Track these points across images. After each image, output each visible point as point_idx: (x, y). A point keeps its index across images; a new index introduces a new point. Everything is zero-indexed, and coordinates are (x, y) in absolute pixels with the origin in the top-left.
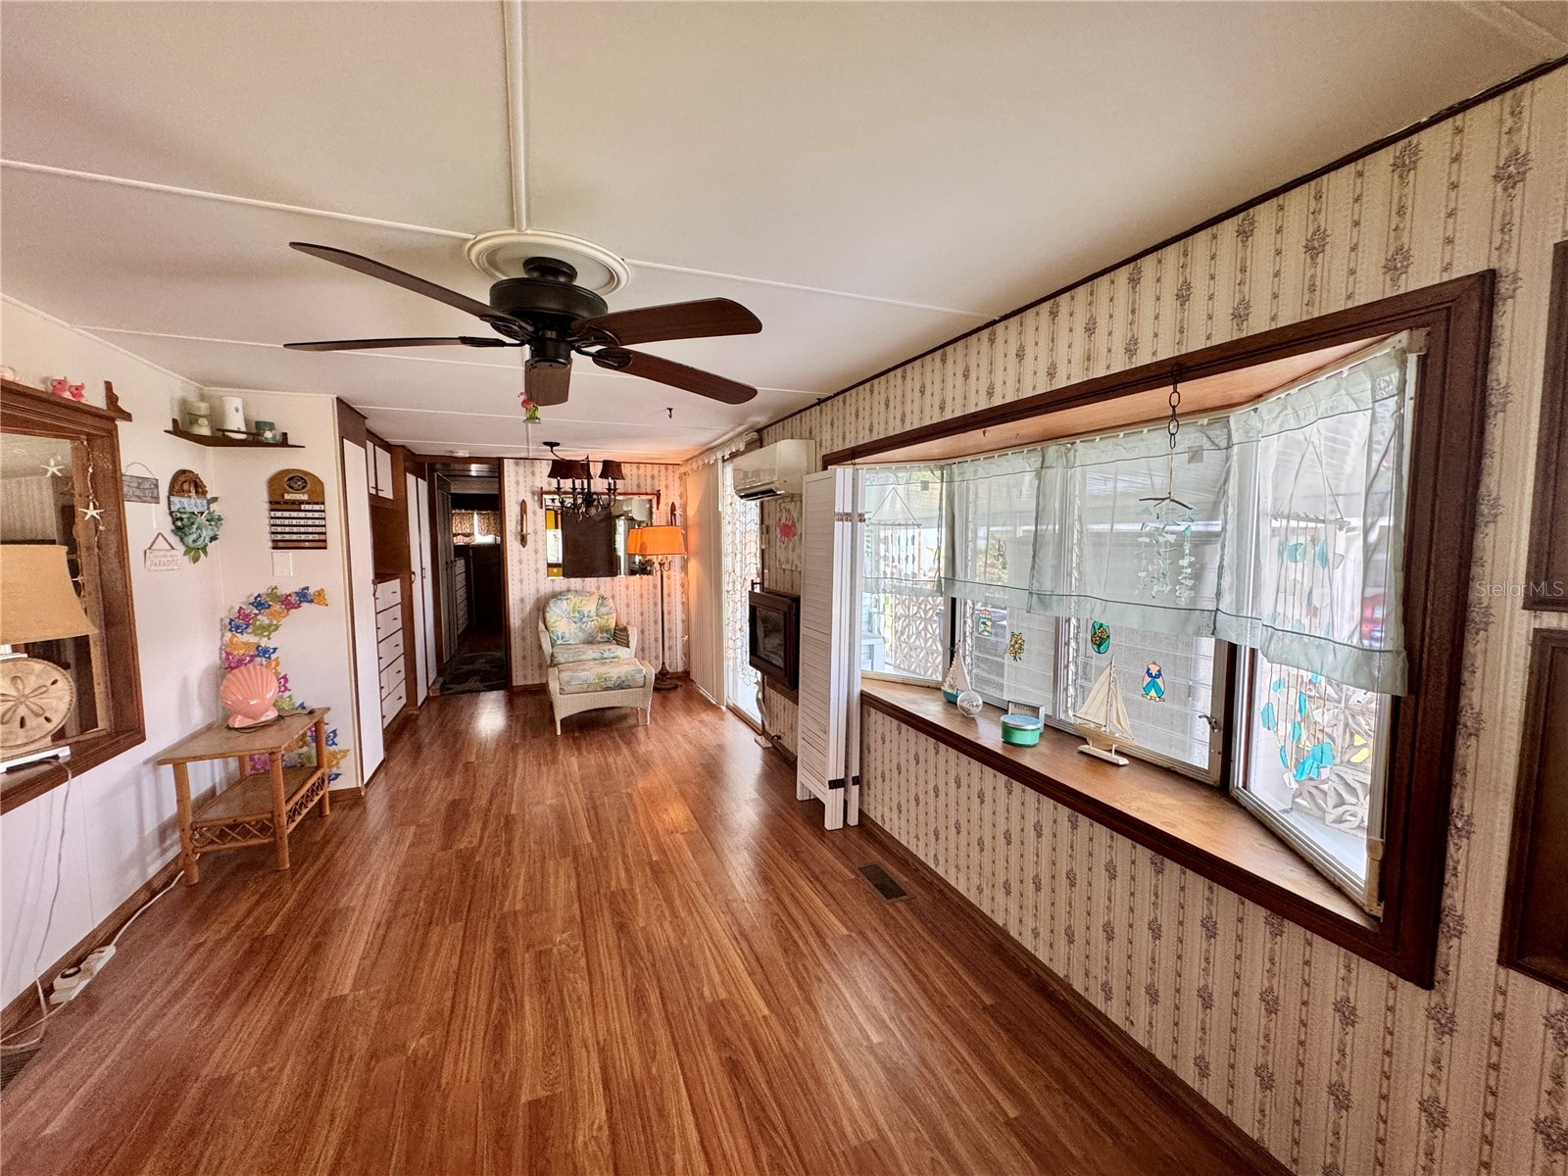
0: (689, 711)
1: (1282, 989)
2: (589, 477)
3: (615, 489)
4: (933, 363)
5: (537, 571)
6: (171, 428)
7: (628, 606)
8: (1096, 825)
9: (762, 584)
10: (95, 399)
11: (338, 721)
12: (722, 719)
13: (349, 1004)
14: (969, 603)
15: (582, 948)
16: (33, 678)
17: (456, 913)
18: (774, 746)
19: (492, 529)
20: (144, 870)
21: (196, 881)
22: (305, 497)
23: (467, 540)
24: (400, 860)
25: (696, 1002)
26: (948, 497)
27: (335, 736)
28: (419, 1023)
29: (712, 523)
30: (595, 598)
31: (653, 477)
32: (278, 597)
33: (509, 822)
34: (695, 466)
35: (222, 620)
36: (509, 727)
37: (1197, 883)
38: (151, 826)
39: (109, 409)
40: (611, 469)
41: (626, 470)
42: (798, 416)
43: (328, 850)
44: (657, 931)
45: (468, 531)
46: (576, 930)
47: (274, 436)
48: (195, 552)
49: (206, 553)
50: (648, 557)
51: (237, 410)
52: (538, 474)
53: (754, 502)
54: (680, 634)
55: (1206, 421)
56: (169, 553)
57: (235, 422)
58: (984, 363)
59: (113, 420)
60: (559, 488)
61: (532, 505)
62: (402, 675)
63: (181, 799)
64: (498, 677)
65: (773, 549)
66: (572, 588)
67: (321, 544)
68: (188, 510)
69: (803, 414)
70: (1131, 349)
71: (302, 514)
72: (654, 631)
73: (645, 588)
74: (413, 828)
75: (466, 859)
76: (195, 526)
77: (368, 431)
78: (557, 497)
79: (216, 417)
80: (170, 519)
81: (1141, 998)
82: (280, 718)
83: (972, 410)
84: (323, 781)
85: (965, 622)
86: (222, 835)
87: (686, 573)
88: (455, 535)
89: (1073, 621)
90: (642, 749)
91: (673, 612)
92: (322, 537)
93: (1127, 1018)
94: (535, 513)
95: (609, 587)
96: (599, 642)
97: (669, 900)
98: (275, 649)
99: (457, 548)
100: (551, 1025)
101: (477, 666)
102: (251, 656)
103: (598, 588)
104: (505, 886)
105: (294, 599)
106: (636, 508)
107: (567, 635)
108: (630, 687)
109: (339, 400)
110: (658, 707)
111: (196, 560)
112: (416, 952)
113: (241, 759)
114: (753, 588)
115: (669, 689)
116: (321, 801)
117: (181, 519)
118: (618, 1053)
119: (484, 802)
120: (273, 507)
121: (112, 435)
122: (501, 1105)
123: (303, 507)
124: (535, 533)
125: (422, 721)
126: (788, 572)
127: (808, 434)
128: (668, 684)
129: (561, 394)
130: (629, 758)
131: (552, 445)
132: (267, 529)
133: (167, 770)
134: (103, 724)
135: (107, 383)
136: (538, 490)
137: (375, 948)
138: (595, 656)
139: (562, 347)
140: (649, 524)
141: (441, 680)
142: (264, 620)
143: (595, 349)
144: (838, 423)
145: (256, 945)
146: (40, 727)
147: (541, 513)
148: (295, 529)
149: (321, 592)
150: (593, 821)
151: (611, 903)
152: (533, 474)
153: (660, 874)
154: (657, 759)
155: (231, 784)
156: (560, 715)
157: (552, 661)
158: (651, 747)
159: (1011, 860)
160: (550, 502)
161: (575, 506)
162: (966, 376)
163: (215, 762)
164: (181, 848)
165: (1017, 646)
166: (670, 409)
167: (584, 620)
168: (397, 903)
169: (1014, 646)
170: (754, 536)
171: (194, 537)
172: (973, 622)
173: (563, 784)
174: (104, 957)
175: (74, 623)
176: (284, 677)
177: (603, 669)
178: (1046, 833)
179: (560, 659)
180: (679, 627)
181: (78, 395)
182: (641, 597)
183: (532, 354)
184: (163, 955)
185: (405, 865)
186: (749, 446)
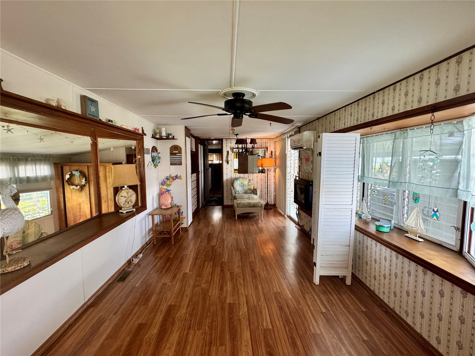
0: (275, 216)
1: (466, 316)
2: (247, 144)
3: (254, 147)
4: (355, 106)
5: (231, 172)
6: (152, 136)
7: (257, 183)
8: (404, 258)
9: (299, 177)
10: (140, 132)
11: (183, 209)
12: (285, 219)
13: (188, 275)
14: (370, 185)
15: (242, 272)
16: (130, 193)
17: (211, 260)
18: (301, 229)
19: (219, 159)
20: (146, 239)
21: (155, 243)
22: (177, 152)
23: (212, 162)
24: (197, 246)
25: (272, 291)
26: (362, 149)
27: (182, 213)
28: (204, 281)
29: (283, 157)
30: (247, 180)
31: (266, 143)
32: (171, 177)
33: (223, 240)
34: (279, 139)
35: (160, 182)
36: (223, 215)
37: (437, 278)
38: (147, 230)
39: (142, 133)
40: (253, 141)
41: (257, 141)
42: (311, 123)
43: (181, 241)
44: (262, 273)
45: (212, 160)
46: (240, 269)
47: (172, 137)
48: (155, 166)
49: (157, 166)
50: (264, 168)
51: (164, 131)
52: (232, 143)
53: (297, 150)
54: (273, 192)
55: (455, 122)
56: (151, 166)
57: (164, 134)
58: (371, 107)
59: (143, 136)
60: (238, 147)
61: (230, 152)
62: (196, 199)
63: (153, 224)
64: (220, 202)
65: (302, 166)
66: (241, 177)
67: (180, 164)
68: (155, 156)
69: (313, 122)
70: (420, 101)
71: (177, 156)
72: (265, 191)
73: (262, 177)
74: (200, 239)
75: (213, 247)
76: (156, 160)
77: (191, 134)
78: (237, 150)
79: (160, 133)
80: (151, 158)
81: (418, 316)
82: (171, 207)
83: (367, 121)
84: (180, 224)
85: (368, 191)
86: (160, 233)
87: (275, 173)
88: (209, 161)
89: (407, 192)
90: (260, 225)
91: (271, 185)
92: (181, 162)
93: (413, 323)
94: (231, 155)
95: (252, 177)
96: (248, 193)
97: (265, 265)
98: (170, 190)
99: (209, 164)
100: (234, 288)
101: (214, 199)
102: (165, 191)
103: (248, 177)
104: (223, 255)
105: (175, 178)
106: (261, 152)
107: (239, 191)
108: (257, 207)
109: (185, 126)
110: (265, 214)
111: (155, 168)
112: (202, 268)
113: (163, 215)
114: (296, 178)
115: (269, 209)
116: (179, 229)
117: (153, 158)
118: (250, 297)
119: (217, 235)
120: (171, 154)
121: (143, 139)
122: (223, 302)
123: (177, 154)
124: (231, 160)
125: (200, 212)
126: (307, 173)
127: (314, 129)
128: (268, 207)
129: (240, 124)
130: (256, 228)
131: (237, 135)
132: (169, 160)
133: (150, 217)
134: (140, 205)
135: (142, 128)
136: (232, 148)
137: (193, 264)
138: (247, 197)
139: (241, 114)
140: (264, 157)
141: (205, 202)
142: (168, 183)
143: (249, 114)
144: (324, 125)
145: (168, 259)
146: (131, 204)
147: (233, 154)
148: (175, 160)
149: (180, 176)
150: (246, 243)
151: (250, 264)
152: (231, 143)
153: (263, 259)
154: (264, 229)
155: (161, 222)
156: (237, 214)
157: (235, 198)
158: (262, 225)
159: (377, 269)
160: (235, 151)
161: (242, 152)
162: (365, 110)
163: (158, 216)
164: (152, 235)
165: (386, 200)
166: (271, 124)
167: (244, 186)
168: (197, 256)
169: (384, 200)
170: (297, 161)
171: (155, 162)
172: (371, 191)
173: (238, 232)
174: (141, 256)
175: (136, 182)
176: (172, 197)
177: (249, 201)
178: (388, 260)
179: (237, 197)
180: (273, 190)
181: (138, 131)
182: (261, 180)
183: (234, 116)
184: (151, 258)
185: (199, 247)
186: (296, 133)
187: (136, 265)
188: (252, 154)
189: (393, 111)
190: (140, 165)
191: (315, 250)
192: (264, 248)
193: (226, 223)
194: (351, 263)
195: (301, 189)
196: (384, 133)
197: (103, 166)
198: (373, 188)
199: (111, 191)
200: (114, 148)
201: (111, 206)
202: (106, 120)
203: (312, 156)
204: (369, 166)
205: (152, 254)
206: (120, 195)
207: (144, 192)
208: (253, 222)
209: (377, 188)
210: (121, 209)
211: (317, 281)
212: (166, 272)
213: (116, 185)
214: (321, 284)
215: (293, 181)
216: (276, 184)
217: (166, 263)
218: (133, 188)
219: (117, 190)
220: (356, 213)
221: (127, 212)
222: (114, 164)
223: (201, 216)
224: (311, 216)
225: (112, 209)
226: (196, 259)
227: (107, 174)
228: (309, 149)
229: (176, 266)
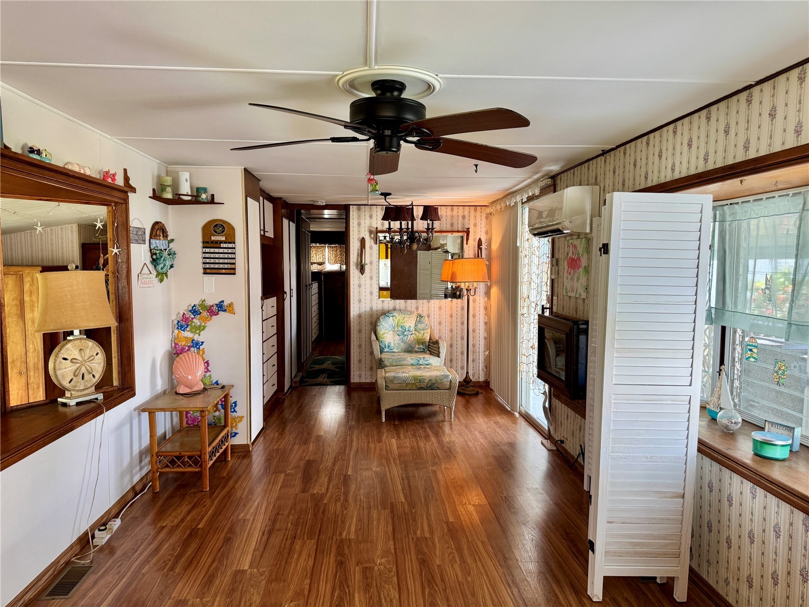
0: (487, 413)
2: (413, 219)
3: (433, 229)
4: (700, 120)
5: (371, 293)
6: (151, 195)
7: (440, 323)
9: (551, 309)
10: (120, 181)
11: (237, 396)
12: (515, 423)
13: (248, 576)
14: (739, 332)
15: (394, 569)
16: (88, 350)
17: (311, 536)
18: (558, 450)
19: (338, 259)
20: (132, 478)
21: (158, 490)
22: (223, 239)
23: (319, 267)
24: (275, 494)
27: (236, 406)
28: (290, 593)
29: (511, 255)
30: (414, 316)
31: (464, 217)
32: (205, 307)
33: (346, 480)
34: (498, 207)
35: (173, 321)
36: (347, 412)
38: (136, 451)
39: (125, 186)
40: (430, 212)
41: (442, 212)
42: (586, 164)
43: (231, 483)
44: (449, 571)
45: (321, 260)
46: (390, 559)
47: (207, 197)
48: (162, 276)
49: (167, 276)
50: (458, 284)
51: (187, 181)
52: (374, 217)
53: (546, 239)
54: (482, 349)
56: (149, 276)
57: (185, 189)
58: (743, 125)
59: (127, 192)
60: (390, 228)
61: (369, 242)
62: (276, 368)
63: (152, 435)
64: (340, 376)
65: (561, 279)
66: (398, 308)
67: (232, 271)
68: (159, 248)
69: (591, 162)
71: (221, 250)
72: (460, 345)
73: (454, 309)
74: (282, 476)
75: (317, 499)
76: (162, 259)
77: (261, 190)
78: (387, 235)
79: (175, 186)
80: (149, 254)
82: (205, 389)
84: (228, 436)
85: (734, 349)
86: (173, 462)
87: (489, 298)
88: (312, 264)
90: (446, 439)
91: (477, 331)
92: (233, 266)
94: (371, 248)
95: (425, 309)
96: (416, 352)
97: (459, 549)
98: (202, 343)
99: (313, 273)
101: (325, 366)
102: (189, 346)
103: (417, 308)
104: (343, 522)
105: (215, 308)
106: (451, 243)
107: (392, 345)
108: (438, 389)
109: (245, 169)
110: (460, 407)
111: (161, 281)
112: (284, 556)
113: (181, 413)
114: (543, 312)
115: (471, 395)
116: (226, 450)
117: (156, 254)
119: (329, 464)
120: (205, 245)
121: (126, 201)
123: (222, 245)
124: (371, 263)
125: (286, 403)
126: (572, 299)
127: (594, 180)
128: (470, 390)
129: (392, 167)
130: (436, 445)
131: (385, 195)
132: (201, 260)
133: (145, 415)
134: (116, 383)
135: (125, 170)
136: (374, 229)
137: (262, 545)
138: (413, 362)
139: (395, 140)
140: (461, 256)
141: (300, 374)
142: (197, 322)
143: (415, 139)
144: (619, 171)
145: (193, 533)
146: (90, 380)
147: (376, 247)
148: (217, 261)
149: (231, 305)
150: (407, 488)
151: (416, 545)
152: (371, 217)
153: (454, 531)
154: (458, 449)
155: (174, 432)
156: (385, 406)
157: (380, 364)
158: (453, 439)
159: (754, 557)
160: (382, 238)
161: (401, 242)
162: (727, 132)
163: (168, 413)
164: (150, 468)
165: (780, 372)
166: (476, 166)
167: (406, 333)
168: (274, 522)
169: (777, 372)
170: (546, 267)
171: (161, 265)
172: (742, 349)
173: (385, 458)
174: (117, 524)
175: (106, 319)
176: (207, 362)
177: (418, 373)
178: (784, 534)
179: (386, 363)
180: (481, 344)
181: (114, 180)
182: (451, 316)
183: (375, 144)
184: (145, 529)
185: (278, 498)
186: (544, 191)
187: (102, 549)
188: (427, 246)
189: (797, 137)
190: (117, 272)
191: (591, 508)
192: (457, 503)
193: (356, 433)
194: (687, 542)
195: (556, 342)
196: (776, 194)
197: (16, 274)
198: (747, 339)
199: (37, 344)
200: (46, 225)
201: (36, 386)
202: (23, 148)
203: (585, 255)
204: (737, 280)
205: (149, 519)
206: (61, 356)
207: (129, 348)
208: (428, 430)
209: (759, 341)
210: (62, 395)
211: (596, 591)
212: (186, 569)
213: (50, 329)
214: (607, 599)
215: (536, 321)
216: (490, 329)
217: (186, 544)
218: (97, 335)
219: (52, 342)
220: (703, 408)
221: (78, 404)
222: (46, 269)
223: (288, 414)
224: (583, 416)
225: (39, 395)
226: (270, 532)
227: (27, 298)
228: (579, 235)
229: (214, 552)
